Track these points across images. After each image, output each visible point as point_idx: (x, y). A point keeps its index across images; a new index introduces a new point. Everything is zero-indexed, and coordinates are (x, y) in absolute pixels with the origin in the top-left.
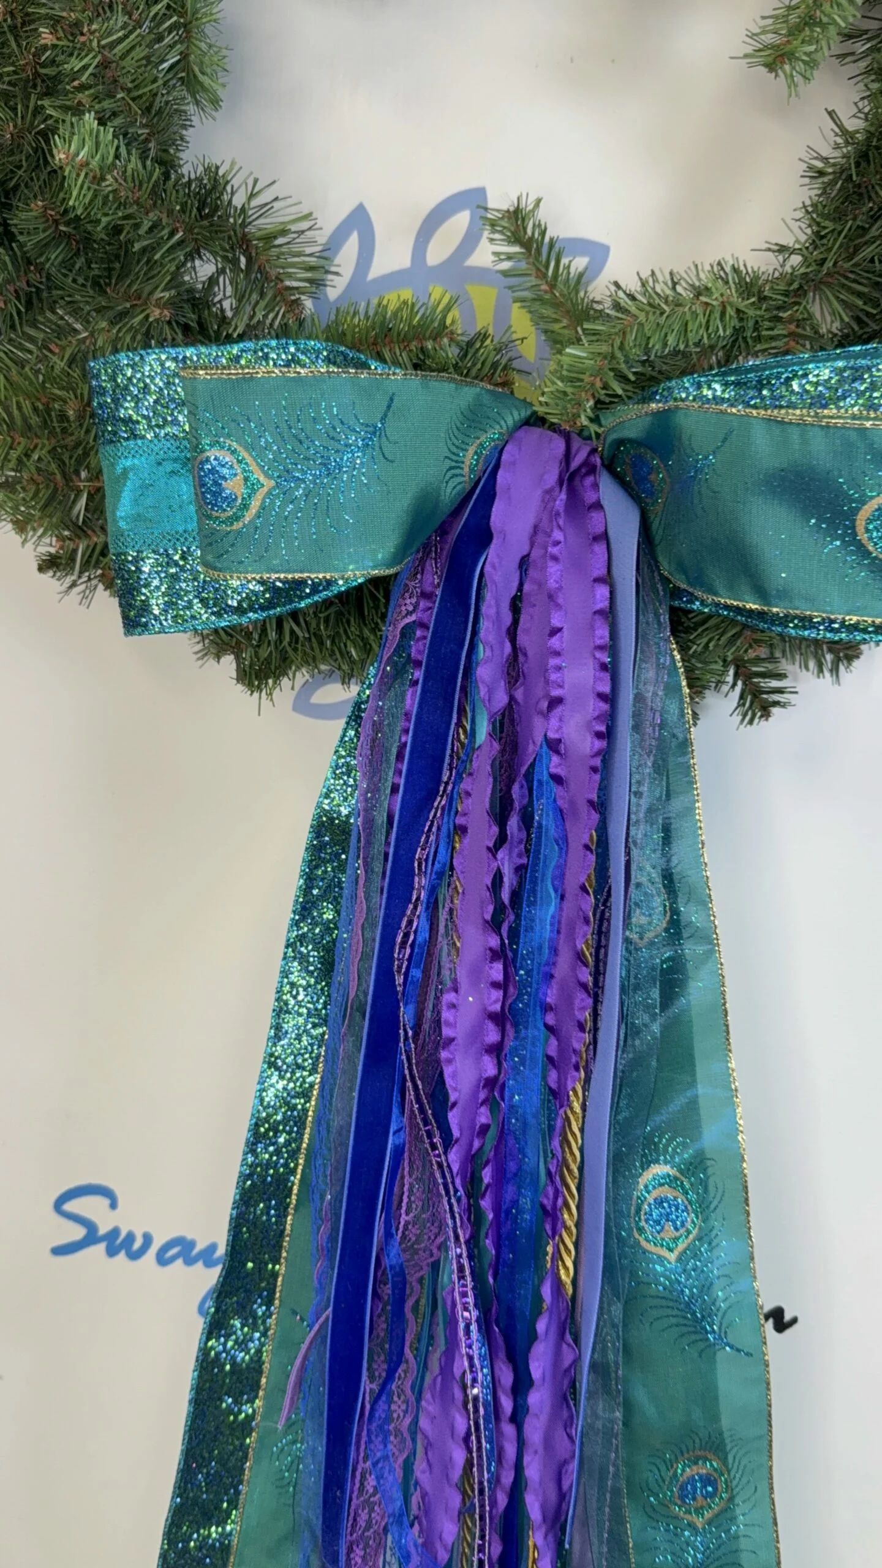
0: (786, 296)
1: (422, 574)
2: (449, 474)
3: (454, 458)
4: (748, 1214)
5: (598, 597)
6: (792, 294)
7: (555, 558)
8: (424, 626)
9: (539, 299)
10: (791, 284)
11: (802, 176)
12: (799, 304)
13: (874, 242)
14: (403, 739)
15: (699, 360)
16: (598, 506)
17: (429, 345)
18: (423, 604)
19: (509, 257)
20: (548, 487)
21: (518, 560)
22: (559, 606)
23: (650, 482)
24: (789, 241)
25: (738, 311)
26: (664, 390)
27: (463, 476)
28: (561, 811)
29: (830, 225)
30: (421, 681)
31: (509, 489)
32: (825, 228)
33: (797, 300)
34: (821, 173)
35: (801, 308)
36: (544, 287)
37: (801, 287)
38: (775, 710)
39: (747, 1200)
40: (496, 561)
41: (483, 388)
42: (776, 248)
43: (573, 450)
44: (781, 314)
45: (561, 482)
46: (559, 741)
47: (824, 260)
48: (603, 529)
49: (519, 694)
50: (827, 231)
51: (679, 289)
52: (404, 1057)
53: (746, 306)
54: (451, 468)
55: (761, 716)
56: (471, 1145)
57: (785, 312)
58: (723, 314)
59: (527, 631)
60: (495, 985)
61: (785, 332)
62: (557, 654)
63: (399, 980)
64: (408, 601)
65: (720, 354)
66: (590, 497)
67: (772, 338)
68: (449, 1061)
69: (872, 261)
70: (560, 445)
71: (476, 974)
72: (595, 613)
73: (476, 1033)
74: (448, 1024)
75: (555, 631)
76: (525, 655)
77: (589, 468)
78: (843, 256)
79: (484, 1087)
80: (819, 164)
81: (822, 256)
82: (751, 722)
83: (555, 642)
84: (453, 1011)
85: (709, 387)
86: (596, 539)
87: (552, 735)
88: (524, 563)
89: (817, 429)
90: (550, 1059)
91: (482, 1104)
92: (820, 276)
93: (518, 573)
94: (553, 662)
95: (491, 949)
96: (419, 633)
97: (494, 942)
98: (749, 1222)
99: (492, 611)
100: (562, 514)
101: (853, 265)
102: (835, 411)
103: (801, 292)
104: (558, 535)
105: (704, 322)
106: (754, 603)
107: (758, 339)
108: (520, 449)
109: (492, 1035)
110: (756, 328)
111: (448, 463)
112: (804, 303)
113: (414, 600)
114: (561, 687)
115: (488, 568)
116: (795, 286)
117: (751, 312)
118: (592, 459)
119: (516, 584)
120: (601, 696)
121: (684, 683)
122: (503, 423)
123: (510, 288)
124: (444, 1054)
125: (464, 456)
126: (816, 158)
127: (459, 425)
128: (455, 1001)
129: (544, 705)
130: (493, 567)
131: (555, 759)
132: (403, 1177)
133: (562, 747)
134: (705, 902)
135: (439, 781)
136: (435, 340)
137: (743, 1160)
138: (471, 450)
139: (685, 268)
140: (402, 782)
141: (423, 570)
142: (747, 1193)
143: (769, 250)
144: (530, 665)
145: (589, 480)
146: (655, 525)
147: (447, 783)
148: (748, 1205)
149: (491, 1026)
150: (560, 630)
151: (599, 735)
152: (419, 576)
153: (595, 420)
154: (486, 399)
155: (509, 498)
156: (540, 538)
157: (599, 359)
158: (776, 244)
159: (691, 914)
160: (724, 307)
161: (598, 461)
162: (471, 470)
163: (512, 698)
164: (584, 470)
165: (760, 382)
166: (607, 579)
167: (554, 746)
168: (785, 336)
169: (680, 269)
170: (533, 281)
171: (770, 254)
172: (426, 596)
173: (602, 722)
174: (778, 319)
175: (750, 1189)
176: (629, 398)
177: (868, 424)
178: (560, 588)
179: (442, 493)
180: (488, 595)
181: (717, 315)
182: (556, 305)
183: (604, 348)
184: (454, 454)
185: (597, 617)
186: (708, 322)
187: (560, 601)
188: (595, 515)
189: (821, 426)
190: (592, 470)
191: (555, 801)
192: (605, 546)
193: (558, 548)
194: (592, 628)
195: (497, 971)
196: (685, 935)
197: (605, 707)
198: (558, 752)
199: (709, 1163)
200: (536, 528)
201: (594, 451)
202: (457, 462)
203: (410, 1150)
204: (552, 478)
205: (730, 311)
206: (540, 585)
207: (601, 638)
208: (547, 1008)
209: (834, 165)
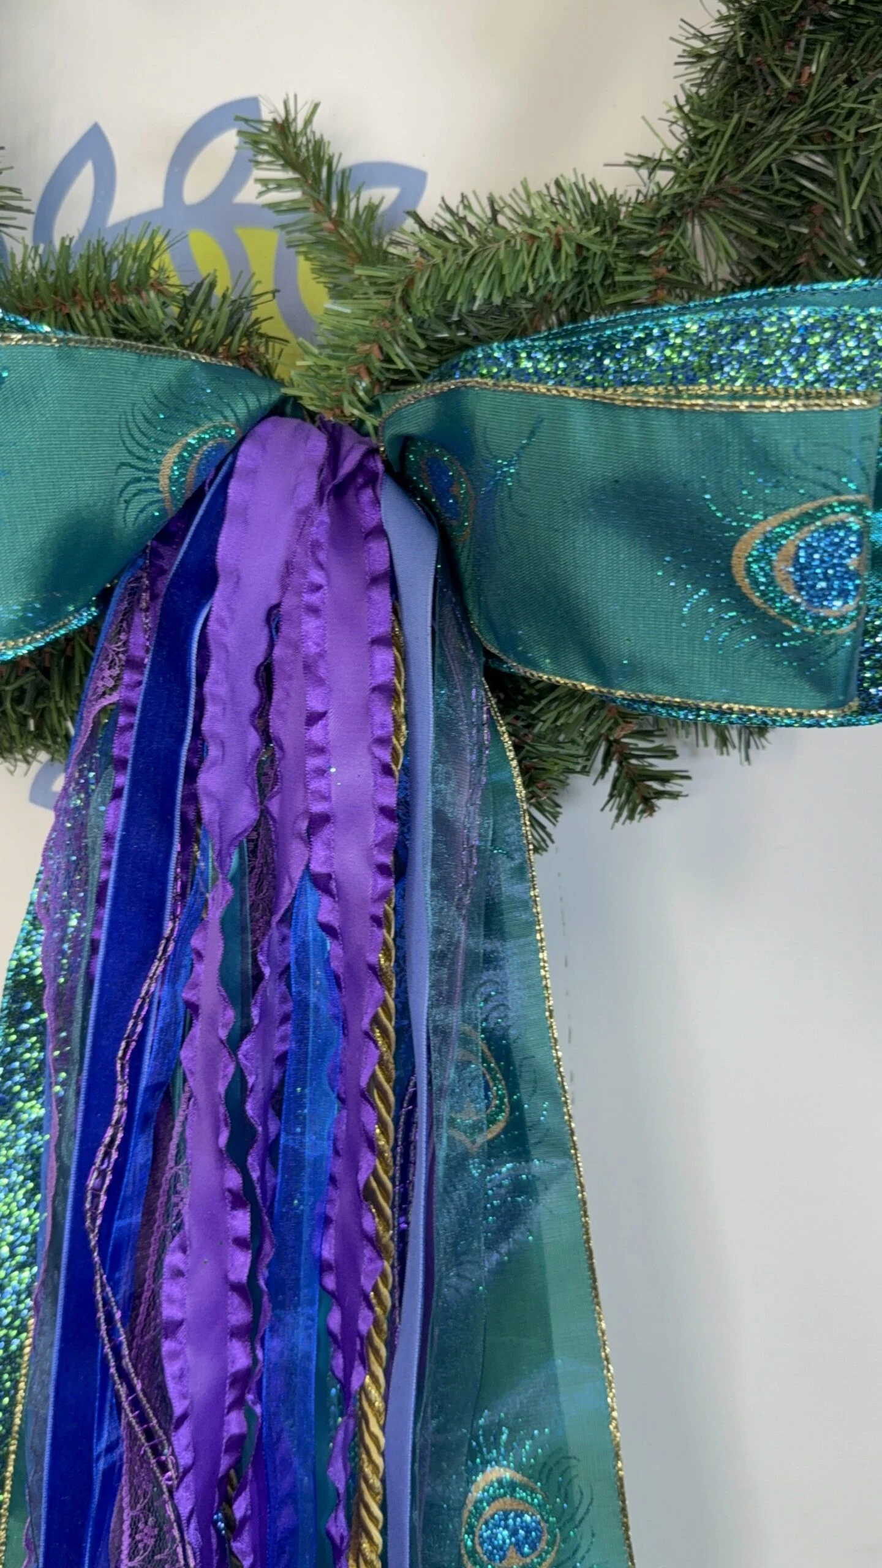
0: (652, 226)
1: (128, 632)
2: (132, 489)
3: (140, 464)
4: (627, 1529)
5: (378, 666)
6: (659, 225)
7: (314, 610)
8: (130, 709)
9: (319, 241)
10: (657, 210)
11: (677, 64)
12: (670, 237)
13: (770, 144)
14: (104, 876)
15: (532, 321)
16: (379, 531)
17: (131, 301)
18: (127, 677)
19: (280, 185)
20: (301, 506)
21: (262, 614)
22: (320, 682)
23: (454, 497)
24: (653, 149)
25: (580, 247)
26: (466, 361)
27: (158, 491)
28: (337, 978)
29: (711, 125)
30: (126, 792)
31: (246, 509)
32: (703, 129)
33: (669, 232)
34: (700, 56)
35: (672, 243)
36: (328, 225)
37: (672, 215)
38: (662, 803)
39: (624, 1510)
40: (224, 614)
41: (197, 361)
42: (639, 161)
43: (344, 450)
44: (643, 252)
45: (320, 497)
46: (329, 876)
47: (703, 175)
48: (387, 566)
49: (274, 806)
50: (706, 133)
51: (501, 219)
52: (107, 1349)
53: (588, 239)
54: (138, 480)
55: (643, 812)
56: (216, 1464)
57: (648, 249)
58: (558, 250)
59: (281, 714)
60: (240, 1243)
61: (650, 278)
62: (321, 750)
63: (93, 1239)
64: (107, 673)
65: (563, 311)
66: (369, 520)
67: (632, 286)
68: (175, 1355)
69: (769, 171)
70: (319, 445)
71: (213, 1225)
72: (374, 689)
73: (216, 1312)
74: (171, 1301)
75: (314, 718)
76: (281, 748)
77: (365, 476)
78: (730, 168)
79: (232, 1384)
80: (698, 44)
81: (700, 170)
82: (631, 817)
83: (316, 733)
84: (182, 1280)
85: (529, 358)
86: (375, 580)
87: (317, 867)
88: (273, 617)
89: (664, 416)
90: (330, 1333)
91: (231, 1408)
92: (699, 196)
93: (266, 631)
94: (313, 762)
95: (230, 1191)
96: (122, 720)
97: (234, 1179)
98: (628, 1538)
99: (222, 690)
100: (326, 545)
101: (743, 179)
102: (705, 388)
103: (672, 221)
104: (317, 577)
105: (528, 263)
106: (589, 683)
107: (613, 288)
108: (264, 448)
109: (238, 1314)
110: (608, 272)
111: (128, 473)
112: (677, 235)
113: (116, 671)
114: (326, 798)
115: (213, 626)
116: (665, 211)
117: (595, 248)
118: (371, 464)
119: (263, 646)
120: (385, 812)
121: (519, 781)
122: (228, 413)
123: (283, 227)
124: (167, 1346)
125: (159, 462)
126: (695, 36)
127: (149, 415)
128: (182, 1266)
129: (304, 825)
130: (221, 622)
131: (326, 901)
132: (121, 1510)
133: (333, 885)
134: (557, 1096)
135: (158, 935)
136: (139, 293)
137: (617, 1457)
138: (171, 455)
139: (510, 191)
140: (103, 938)
141: (129, 626)
142: (624, 1501)
143: (629, 164)
144: (287, 767)
145: (367, 495)
146: (464, 557)
147: (168, 940)
148: (626, 1516)
149: (235, 1300)
150: (322, 715)
151: (382, 869)
152: (123, 637)
153: (373, 408)
154: (200, 377)
155: (246, 522)
156: (296, 579)
157: (374, 317)
158: (640, 156)
159: (538, 1110)
160: (559, 242)
161: (380, 466)
162: (173, 481)
163: (265, 813)
164: (360, 480)
165: (598, 346)
166: (391, 641)
167: (322, 883)
168: (650, 283)
169: (502, 192)
170: (311, 215)
171: (632, 170)
172: (133, 664)
173: (387, 850)
174: (642, 259)
175: (627, 1495)
176: (425, 375)
177: (743, 406)
178: (321, 655)
179: (119, 518)
180: (214, 669)
181: (548, 252)
182: (340, 248)
183: (381, 303)
184: (139, 458)
185: (376, 696)
186: (534, 262)
187: (322, 672)
188: (376, 547)
189: (670, 411)
190: (372, 480)
191: (328, 961)
192: (387, 591)
193: (318, 595)
194: (368, 713)
195: (241, 1222)
196: (532, 1141)
197: (392, 828)
198: (327, 891)
199: (573, 1462)
200: (289, 567)
201: (372, 452)
202: (144, 470)
203: (131, 1471)
204: (308, 491)
205: (567, 248)
206: (296, 646)
207: (383, 726)
208: (323, 1267)
209: (716, 44)
